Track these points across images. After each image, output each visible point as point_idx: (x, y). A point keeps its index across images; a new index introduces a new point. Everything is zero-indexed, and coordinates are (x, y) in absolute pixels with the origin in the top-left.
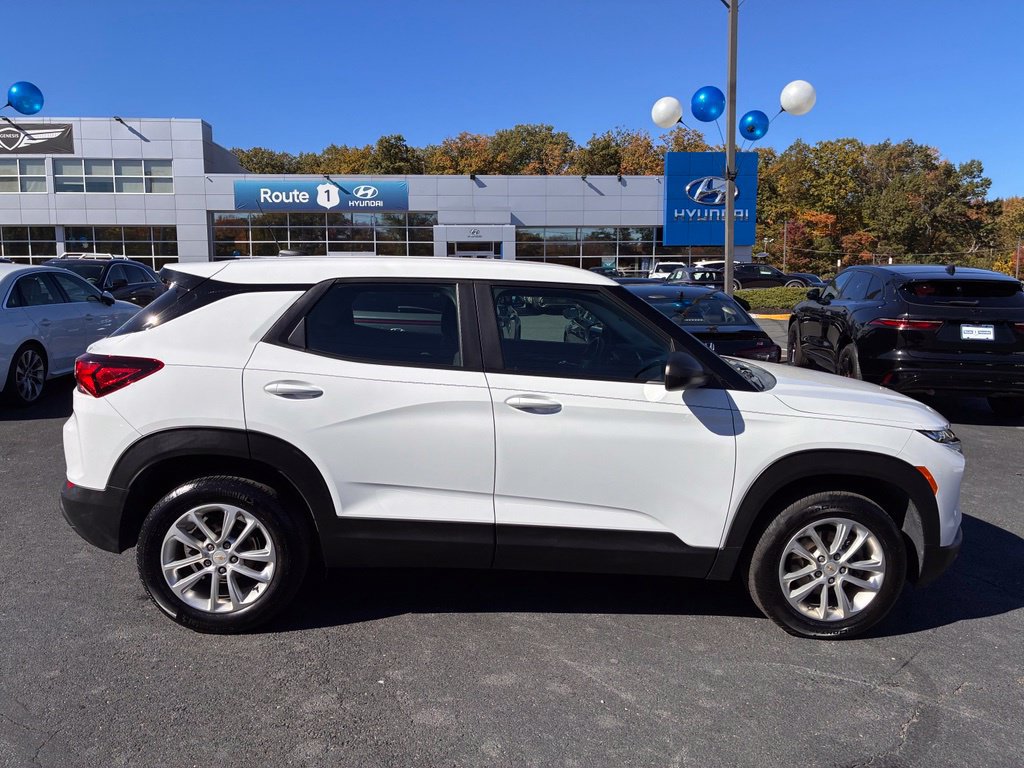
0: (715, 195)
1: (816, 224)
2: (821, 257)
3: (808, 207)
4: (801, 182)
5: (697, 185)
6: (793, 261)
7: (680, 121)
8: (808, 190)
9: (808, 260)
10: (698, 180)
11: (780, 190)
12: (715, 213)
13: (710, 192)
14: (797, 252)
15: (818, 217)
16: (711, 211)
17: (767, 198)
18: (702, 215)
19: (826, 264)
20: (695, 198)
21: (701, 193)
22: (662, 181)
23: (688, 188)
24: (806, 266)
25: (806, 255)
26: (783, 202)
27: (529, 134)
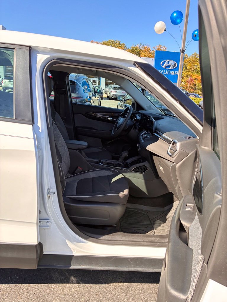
0: (170, 66)
1: (198, 79)
2: (198, 89)
3: (196, 73)
4: (195, 66)
5: (165, 62)
6: (190, 90)
7: (165, 30)
8: (196, 68)
9: (194, 90)
10: (165, 61)
11: (188, 68)
12: (169, 72)
13: (168, 65)
14: (191, 87)
15: (198, 77)
16: (168, 71)
17: (184, 70)
18: (165, 72)
19: (199, 92)
20: (164, 66)
21: (166, 65)
22: (154, 60)
23: (161, 63)
24: (193, 92)
25: (194, 89)
26: (189, 71)
27: (113, 43)
